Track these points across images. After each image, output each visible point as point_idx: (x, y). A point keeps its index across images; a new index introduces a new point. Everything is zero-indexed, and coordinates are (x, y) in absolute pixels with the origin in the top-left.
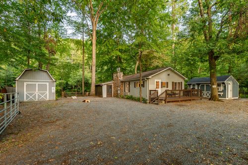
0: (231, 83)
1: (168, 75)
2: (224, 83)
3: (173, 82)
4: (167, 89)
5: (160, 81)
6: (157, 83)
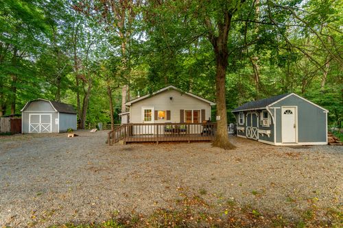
0: (294, 109)
1: (171, 98)
3: (182, 111)
4: (169, 121)
5: (153, 109)
6: (147, 112)
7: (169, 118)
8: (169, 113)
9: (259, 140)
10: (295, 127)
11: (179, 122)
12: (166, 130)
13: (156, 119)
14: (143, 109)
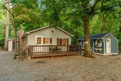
1: (52, 32)
2: (101, 40)
3: (58, 39)
4: (51, 44)
5: (42, 37)
6: (39, 39)
7: (51, 43)
8: (51, 39)
9: (94, 53)
10: (110, 47)
11: (56, 45)
12: (50, 49)
13: (44, 43)
14: (37, 37)
